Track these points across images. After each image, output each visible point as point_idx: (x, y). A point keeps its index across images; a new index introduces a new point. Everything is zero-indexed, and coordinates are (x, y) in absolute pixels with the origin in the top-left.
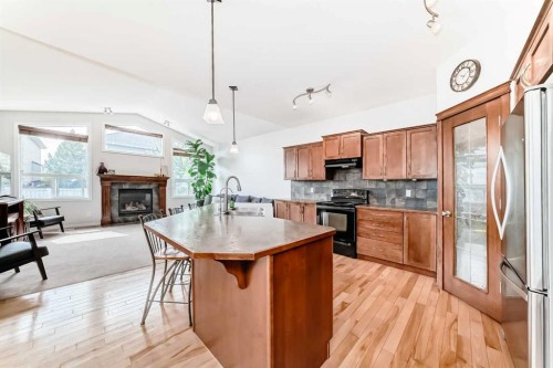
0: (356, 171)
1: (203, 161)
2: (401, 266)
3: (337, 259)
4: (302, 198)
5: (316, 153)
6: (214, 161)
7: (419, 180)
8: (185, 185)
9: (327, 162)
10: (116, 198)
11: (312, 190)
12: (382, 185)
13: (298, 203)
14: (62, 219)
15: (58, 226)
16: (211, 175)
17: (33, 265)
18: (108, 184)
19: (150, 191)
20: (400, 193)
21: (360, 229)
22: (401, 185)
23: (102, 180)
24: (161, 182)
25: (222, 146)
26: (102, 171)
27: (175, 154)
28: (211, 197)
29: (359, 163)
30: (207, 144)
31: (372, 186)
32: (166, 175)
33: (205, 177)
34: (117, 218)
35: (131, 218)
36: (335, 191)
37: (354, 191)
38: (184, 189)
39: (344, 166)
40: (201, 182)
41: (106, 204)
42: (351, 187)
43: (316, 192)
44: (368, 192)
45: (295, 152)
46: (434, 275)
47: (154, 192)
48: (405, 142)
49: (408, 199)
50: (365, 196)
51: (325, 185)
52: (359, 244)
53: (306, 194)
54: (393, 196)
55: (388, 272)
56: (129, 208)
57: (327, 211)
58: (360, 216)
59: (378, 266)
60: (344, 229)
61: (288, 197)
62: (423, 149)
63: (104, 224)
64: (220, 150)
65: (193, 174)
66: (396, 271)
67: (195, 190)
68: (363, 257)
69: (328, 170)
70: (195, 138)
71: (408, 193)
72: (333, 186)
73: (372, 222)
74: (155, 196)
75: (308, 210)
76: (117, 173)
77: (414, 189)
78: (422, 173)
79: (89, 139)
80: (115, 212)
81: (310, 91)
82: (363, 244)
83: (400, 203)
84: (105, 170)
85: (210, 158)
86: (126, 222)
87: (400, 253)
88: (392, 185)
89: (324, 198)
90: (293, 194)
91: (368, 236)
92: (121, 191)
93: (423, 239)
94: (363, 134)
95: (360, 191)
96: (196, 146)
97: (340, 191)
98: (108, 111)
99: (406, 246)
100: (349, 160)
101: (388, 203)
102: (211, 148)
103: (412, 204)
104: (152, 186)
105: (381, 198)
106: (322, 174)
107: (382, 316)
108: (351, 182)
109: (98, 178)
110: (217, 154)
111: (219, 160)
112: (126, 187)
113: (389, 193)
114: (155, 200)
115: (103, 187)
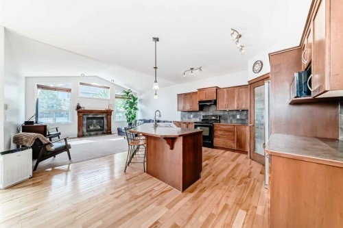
0: (214, 106)
1: (132, 101)
2: (233, 151)
3: (204, 149)
4: (186, 120)
5: (194, 97)
6: (137, 101)
7: (243, 111)
8: (121, 115)
9: (200, 102)
10: (85, 122)
11: (192, 116)
12: (226, 113)
13: (185, 123)
14: (60, 134)
15: (57, 138)
16: (136, 109)
17: (65, 153)
18: (81, 114)
19: (102, 118)
20: (234, 117)
21: (215, 134)
22: (235, 113)
23: (79, 112)
24: (108, 113)
25: (141, 93)
26: (78, 107)
27: (116, 98)
28: (136, 121)
29: (215, 103)
30: (134, 92)
31: (221, 113)
32: (112, 109)
33: (132, 110)
34: (86, 133)
35: (92, 133)
36: (203, 117)
37: (213, 116)
38: (120, 117)
39: (208, 104)
40: (130, 112)
41: (80, 125)
42: (211, 114)
43: (194, 117)
44: (220, 117)
45: (183, 97)
46: (246, 153)
47: (105, 119)
48: (236, 93)
49: (238, 119)
50: (219, 119)
51: (199, 113)
52: (214, 141)
53: (189, 118)
54: (231, 118)
55: (228, 153)
56: (92, 128)
57: (199, 126)
58: (215, 128)
59: (223, 151)
60: (208, 134)
61: (179, 120)
62: (244, 96)
63: (79, 136)
64: (140, 95)
65: (126, 108)
66: (231, 153)
67: (127, 117)
68: (216, 148)
69: (200, 106)
70: (127, 89)
71: (238, 117)
72: (202, 114)
73: (221, 130)
74: (105, 121)
75: (190, 126)
76: (86, 109)
77: (241, 115)
78: (244, 107)
79: (72, 91)
80: (85, 130)
81: (192, 69)
82: (217, 141)
83: (234, 122)
84: (80, 107)
85: (135, 99)
86: (90, 135)
87: (233, 144)
88: (231, 113)
89: (198, 120)
90: (182, 118)
91: (219, 137)
92: (88, 118)
93: (243, 137)
94: (217, 88)
95: (216, 116)
96: (128, 93)
97: (206, 116)
98: (83, 76)
99: (235, 141)
100: (210, 101)
101: (229, 121)
102: (135, 93)
103: (240, 122)
104: (104, 115)
105: (226, 119)
106: (197, 108)
107: (222, 167)
108: (211, 112)
109: (76, 112)
110: (139, 97)
111: (140, 100)
112: (90, 116)
113: (230, 116)
114: (105, 123)
115: (79, 117)
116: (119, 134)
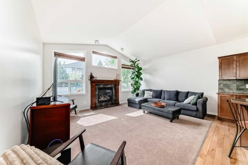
1: (137, 70)
4: (233, 92)
10: (97, 93)
11: (247, 86)
14: (76, 107)
18: (94, 84)
19: (111, 89)
23: (92, 82)
24: (116, 83)
26: (92, 77)
27: (123, 67)
28: (144, 91)
32: (118, 78)
34: (98, 104)
35: (103, 104)
41: (93, 96)
45: (236, 59)
47: (113, 89)
53: (239, 89)
56: (102, 99)
63: (94, 107)
65: (133, 78)
74: (114, 91)
76: (98, 79)
79: (86, 60)
80: (97, 101)
84: (93, 77)
92: (99, 89)
96: (134, 63)
104: (113, 86)
109: (89, 82)
112: (101, 86)
114: (114, 94)
115: (92, 87)
116: (129, 105)
